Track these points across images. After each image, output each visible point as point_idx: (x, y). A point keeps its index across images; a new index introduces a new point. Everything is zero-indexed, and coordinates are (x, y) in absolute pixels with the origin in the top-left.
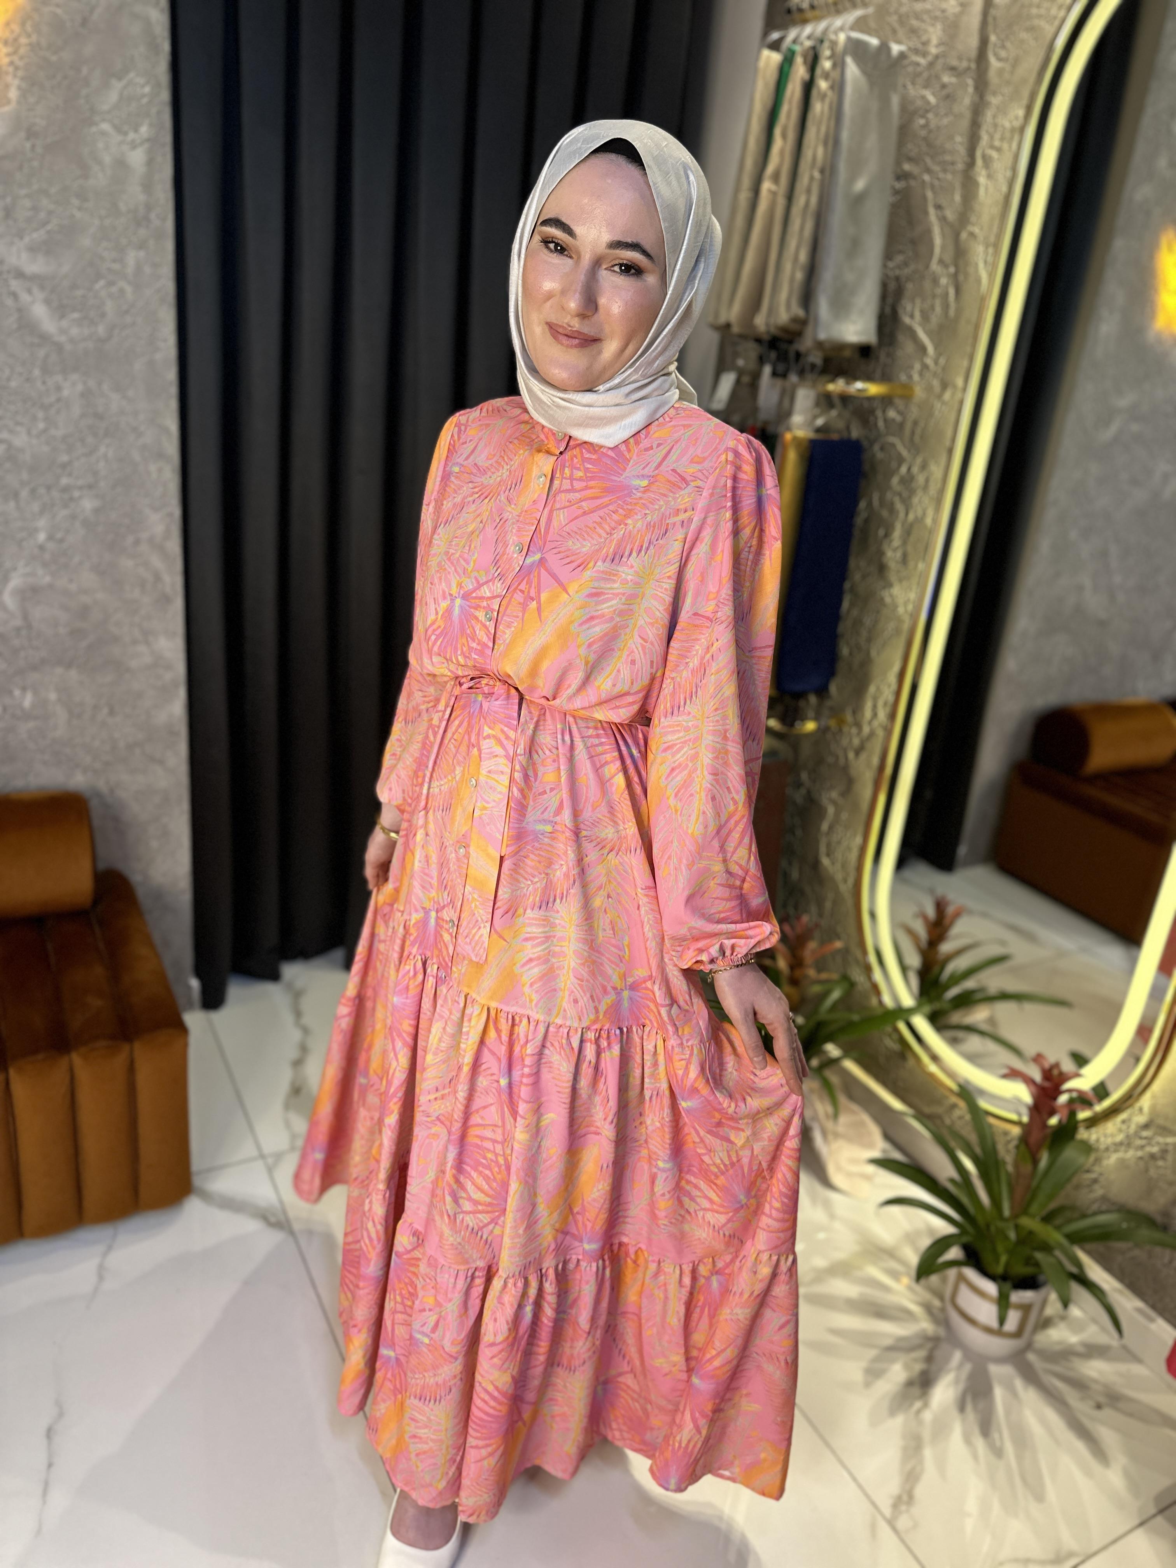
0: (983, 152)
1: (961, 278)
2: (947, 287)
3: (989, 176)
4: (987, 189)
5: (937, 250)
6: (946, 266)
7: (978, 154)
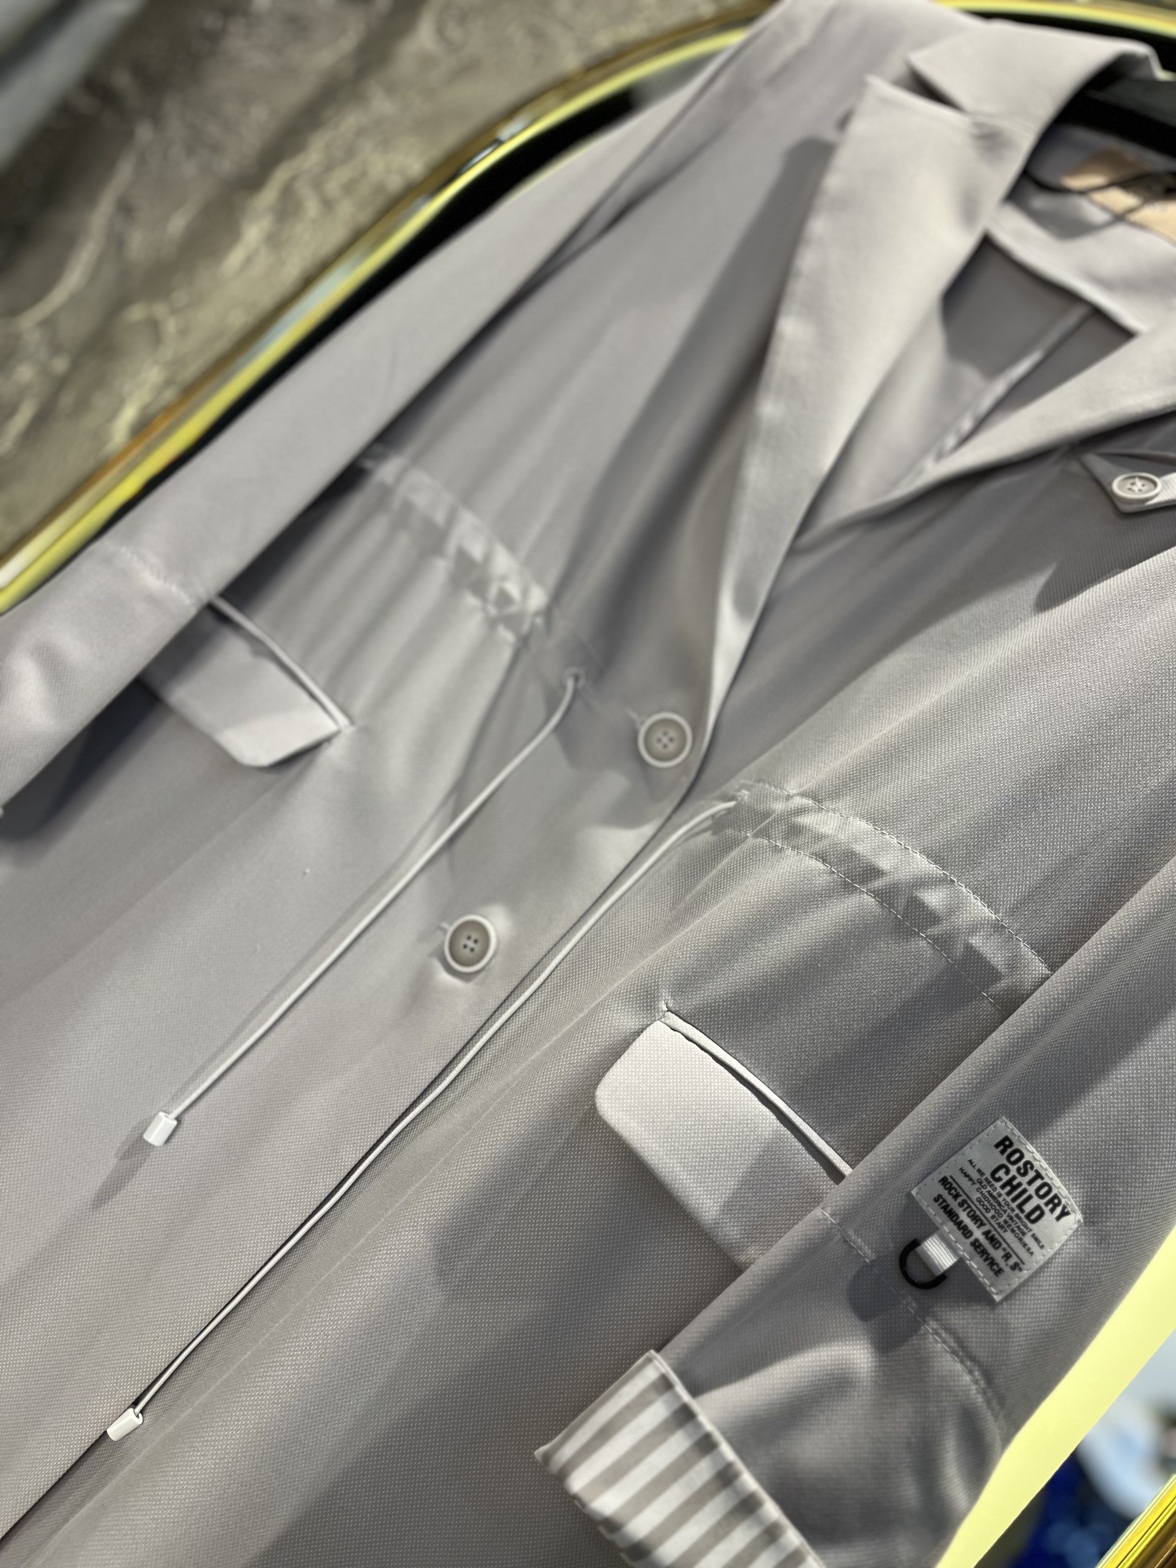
0: (294, 179)
1: (67, 399)
2: (23, 392)
3: (273, 240)
4: (249, 260)
5: (59, 296)
6: (56, 348)
7: (281, 175)
